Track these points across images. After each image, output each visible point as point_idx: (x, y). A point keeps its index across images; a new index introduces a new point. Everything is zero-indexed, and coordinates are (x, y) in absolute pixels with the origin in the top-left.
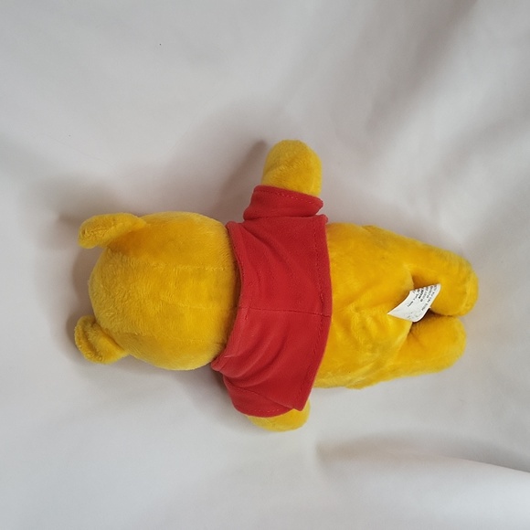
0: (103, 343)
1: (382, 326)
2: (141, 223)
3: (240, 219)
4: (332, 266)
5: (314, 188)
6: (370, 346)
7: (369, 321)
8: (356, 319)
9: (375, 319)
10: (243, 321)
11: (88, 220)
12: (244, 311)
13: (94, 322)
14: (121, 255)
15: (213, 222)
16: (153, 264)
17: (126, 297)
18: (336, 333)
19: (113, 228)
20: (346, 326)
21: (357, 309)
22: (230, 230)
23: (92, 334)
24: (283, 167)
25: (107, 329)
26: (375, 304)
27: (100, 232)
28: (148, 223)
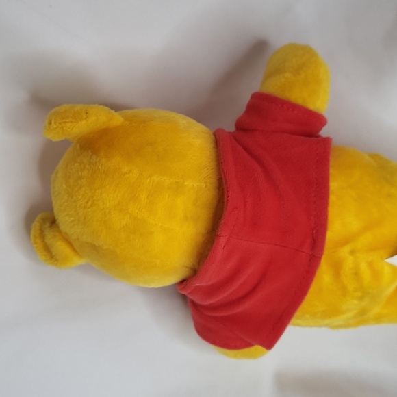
0: (60, 247)
1: (376, 274)
2: (117, 119)
3: (231, 128)
4: (333, 198)
5: (319, 104)
6: (359, 294)
7: (363, 267)
8: (349, 263)
9: (371, 265)
10: (220, 251)
11: (57, 109)
12: (223, 240)
13: (53, 222)
14: (90, 154)
15: (200, 127)
16: (125, 169)
17: (90, 203)
18: (324, 276)
19: (84, 122)
20: (337, 269)
21: (352, 252)
22: (219, 140)
23: (50, 236)
24: (288, 75)
25: (66, 233)
26: (372, 249)
27: (68, 125)
28: (126, 119)
